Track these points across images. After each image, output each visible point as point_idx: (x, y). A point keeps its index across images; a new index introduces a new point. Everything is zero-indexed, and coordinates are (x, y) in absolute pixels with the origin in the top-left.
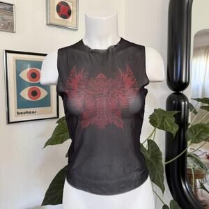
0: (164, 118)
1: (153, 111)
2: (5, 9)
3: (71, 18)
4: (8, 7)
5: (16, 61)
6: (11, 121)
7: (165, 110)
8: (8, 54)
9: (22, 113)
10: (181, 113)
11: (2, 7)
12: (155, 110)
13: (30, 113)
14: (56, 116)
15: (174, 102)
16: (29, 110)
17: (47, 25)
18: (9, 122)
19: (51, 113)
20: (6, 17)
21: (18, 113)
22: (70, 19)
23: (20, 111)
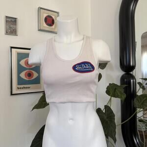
0: (115, 89)
1: (108, 85)
2: (11, 21)
3: (54, 25)
4: (13, 20)
5: (18, 53)
8: (12, 49)
9: (20, 88)
11: (9, 20)
12: (110, 84)
13: (26, 88)
15: (126, 80)
16: (25, 86)
17: (39, 30)
18: (12, 94)
19: (40, 88)
20: (12, 26)
21: (18, 88)
22: (53, 27)
23: (19, 86)
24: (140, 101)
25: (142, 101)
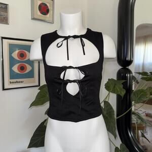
1: (107, 81)
2: (1, 7)
4: (4, 6)
5: (9, 44)
6: (5, 88)
7: (116, 79)
8: (3, 40)
9: (13, 83)
10: (127, 82)
12: (109, 79)
13: (19, 82)
14: (38, 84)
15: (122, 74)
16: (18, 80)
17: (32, 19)
18: (4, 89)
19: (34, 82)
20: (2, 13)
21: (11, 83)
22: (48, 15)
23: (12, 81)
24: (136, 95)
25: (139, 96)
